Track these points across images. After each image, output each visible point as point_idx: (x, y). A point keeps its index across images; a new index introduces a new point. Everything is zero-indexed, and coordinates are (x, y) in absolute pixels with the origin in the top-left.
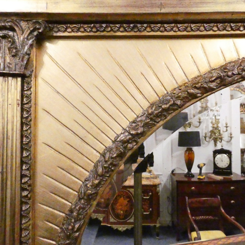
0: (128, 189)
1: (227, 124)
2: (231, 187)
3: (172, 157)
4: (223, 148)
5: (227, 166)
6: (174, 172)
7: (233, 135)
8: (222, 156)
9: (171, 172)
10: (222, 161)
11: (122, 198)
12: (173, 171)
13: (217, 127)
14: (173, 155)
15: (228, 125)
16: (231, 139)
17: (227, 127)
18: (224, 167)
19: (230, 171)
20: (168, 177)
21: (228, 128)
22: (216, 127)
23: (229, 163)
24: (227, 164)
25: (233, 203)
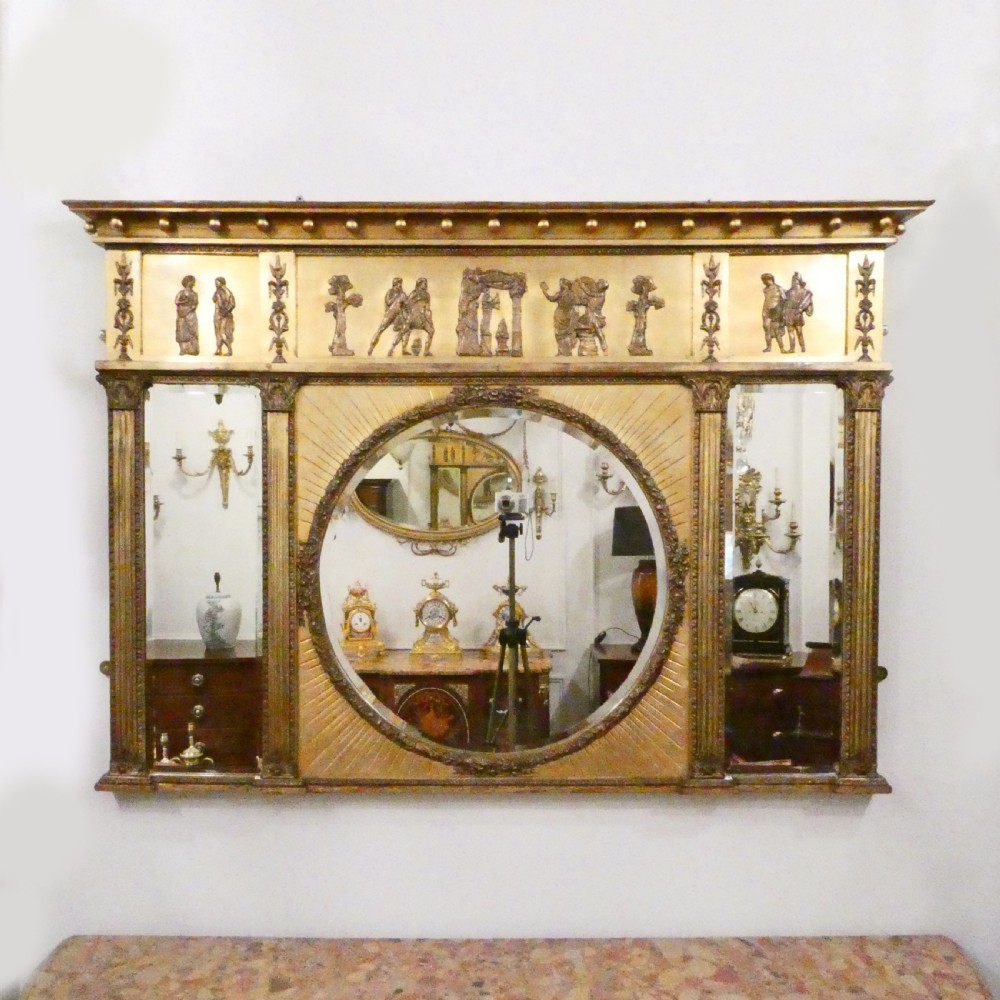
0: (452, 686)
1: (778, 494)
2: (775, 688)
3: (597, 593)
4: (763, 569)
5: (770, 625)
6: (603, 642)
7: (798, 531)
8: (755, 596)
9: (592, 640)
10: (755, 612)
11: (432, 711)
12: (600, 638)
13: (751, 504)
14: (602, 586)
15: (781, 497)
16: (794, 543)
17: (778, 503)
18: (761, 629)
19: (777, 642)
20: (585, 655)
21: (781, 507)
22: (749, 502)
23: (774, 616)
24: (771, 619)
25: (779, 736)
